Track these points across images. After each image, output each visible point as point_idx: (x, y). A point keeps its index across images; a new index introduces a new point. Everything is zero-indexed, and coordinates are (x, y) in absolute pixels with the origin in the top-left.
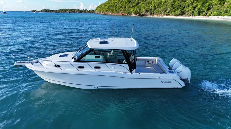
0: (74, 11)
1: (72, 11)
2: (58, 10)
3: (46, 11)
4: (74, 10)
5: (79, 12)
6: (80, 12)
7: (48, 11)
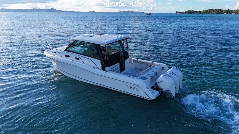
0: (222, 12)
1: (219, 11)
2: (203, 11)
3: (190, 12)
4: (222, 10)
5: (227, 13)
6: (229, 13)
7: (192, 12)
